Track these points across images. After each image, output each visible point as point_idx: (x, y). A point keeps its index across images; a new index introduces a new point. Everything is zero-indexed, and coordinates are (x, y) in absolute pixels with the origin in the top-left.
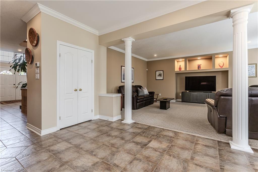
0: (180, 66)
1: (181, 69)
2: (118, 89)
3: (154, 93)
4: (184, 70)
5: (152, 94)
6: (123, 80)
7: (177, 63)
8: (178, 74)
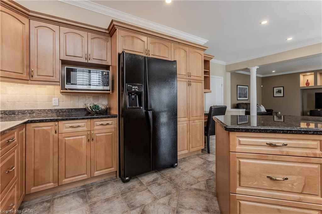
0: (308, 80)
1: (309, 84)
2: (236, 106)
3: (273, 111)
4: (313, 85)
5: (270, 112)
6: (239, 98)
7: (304, 77)
8: (303, 90)
